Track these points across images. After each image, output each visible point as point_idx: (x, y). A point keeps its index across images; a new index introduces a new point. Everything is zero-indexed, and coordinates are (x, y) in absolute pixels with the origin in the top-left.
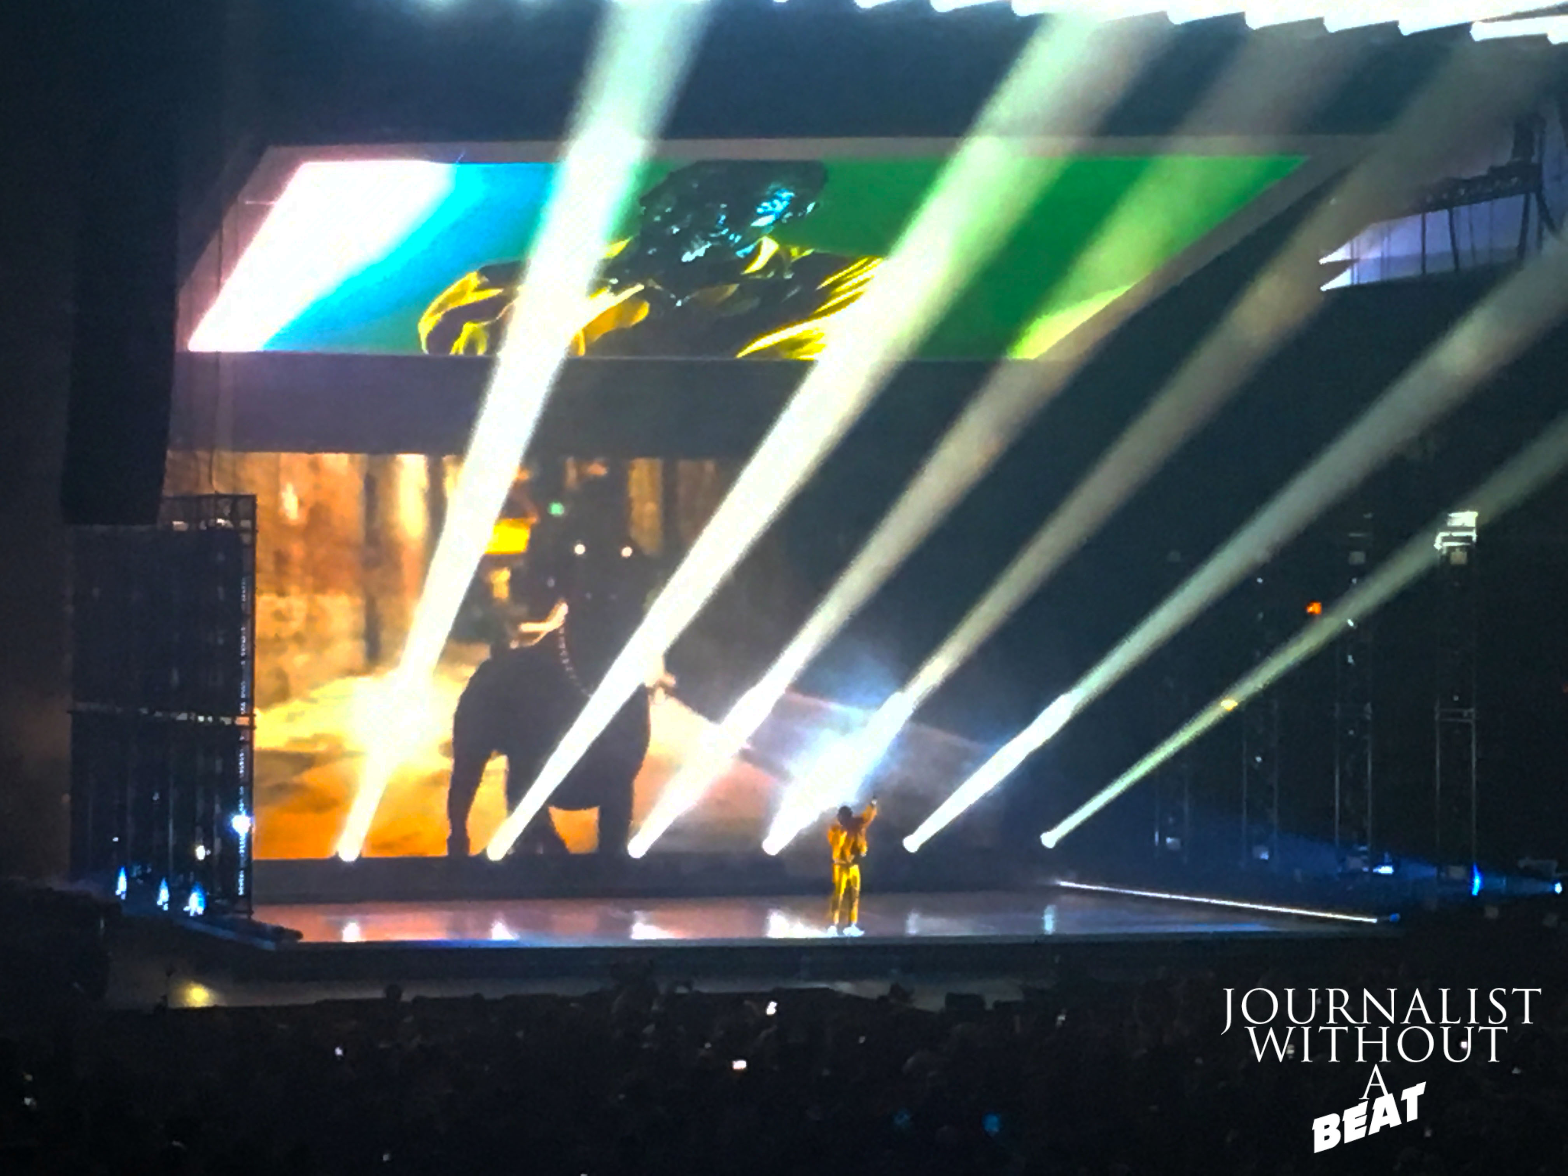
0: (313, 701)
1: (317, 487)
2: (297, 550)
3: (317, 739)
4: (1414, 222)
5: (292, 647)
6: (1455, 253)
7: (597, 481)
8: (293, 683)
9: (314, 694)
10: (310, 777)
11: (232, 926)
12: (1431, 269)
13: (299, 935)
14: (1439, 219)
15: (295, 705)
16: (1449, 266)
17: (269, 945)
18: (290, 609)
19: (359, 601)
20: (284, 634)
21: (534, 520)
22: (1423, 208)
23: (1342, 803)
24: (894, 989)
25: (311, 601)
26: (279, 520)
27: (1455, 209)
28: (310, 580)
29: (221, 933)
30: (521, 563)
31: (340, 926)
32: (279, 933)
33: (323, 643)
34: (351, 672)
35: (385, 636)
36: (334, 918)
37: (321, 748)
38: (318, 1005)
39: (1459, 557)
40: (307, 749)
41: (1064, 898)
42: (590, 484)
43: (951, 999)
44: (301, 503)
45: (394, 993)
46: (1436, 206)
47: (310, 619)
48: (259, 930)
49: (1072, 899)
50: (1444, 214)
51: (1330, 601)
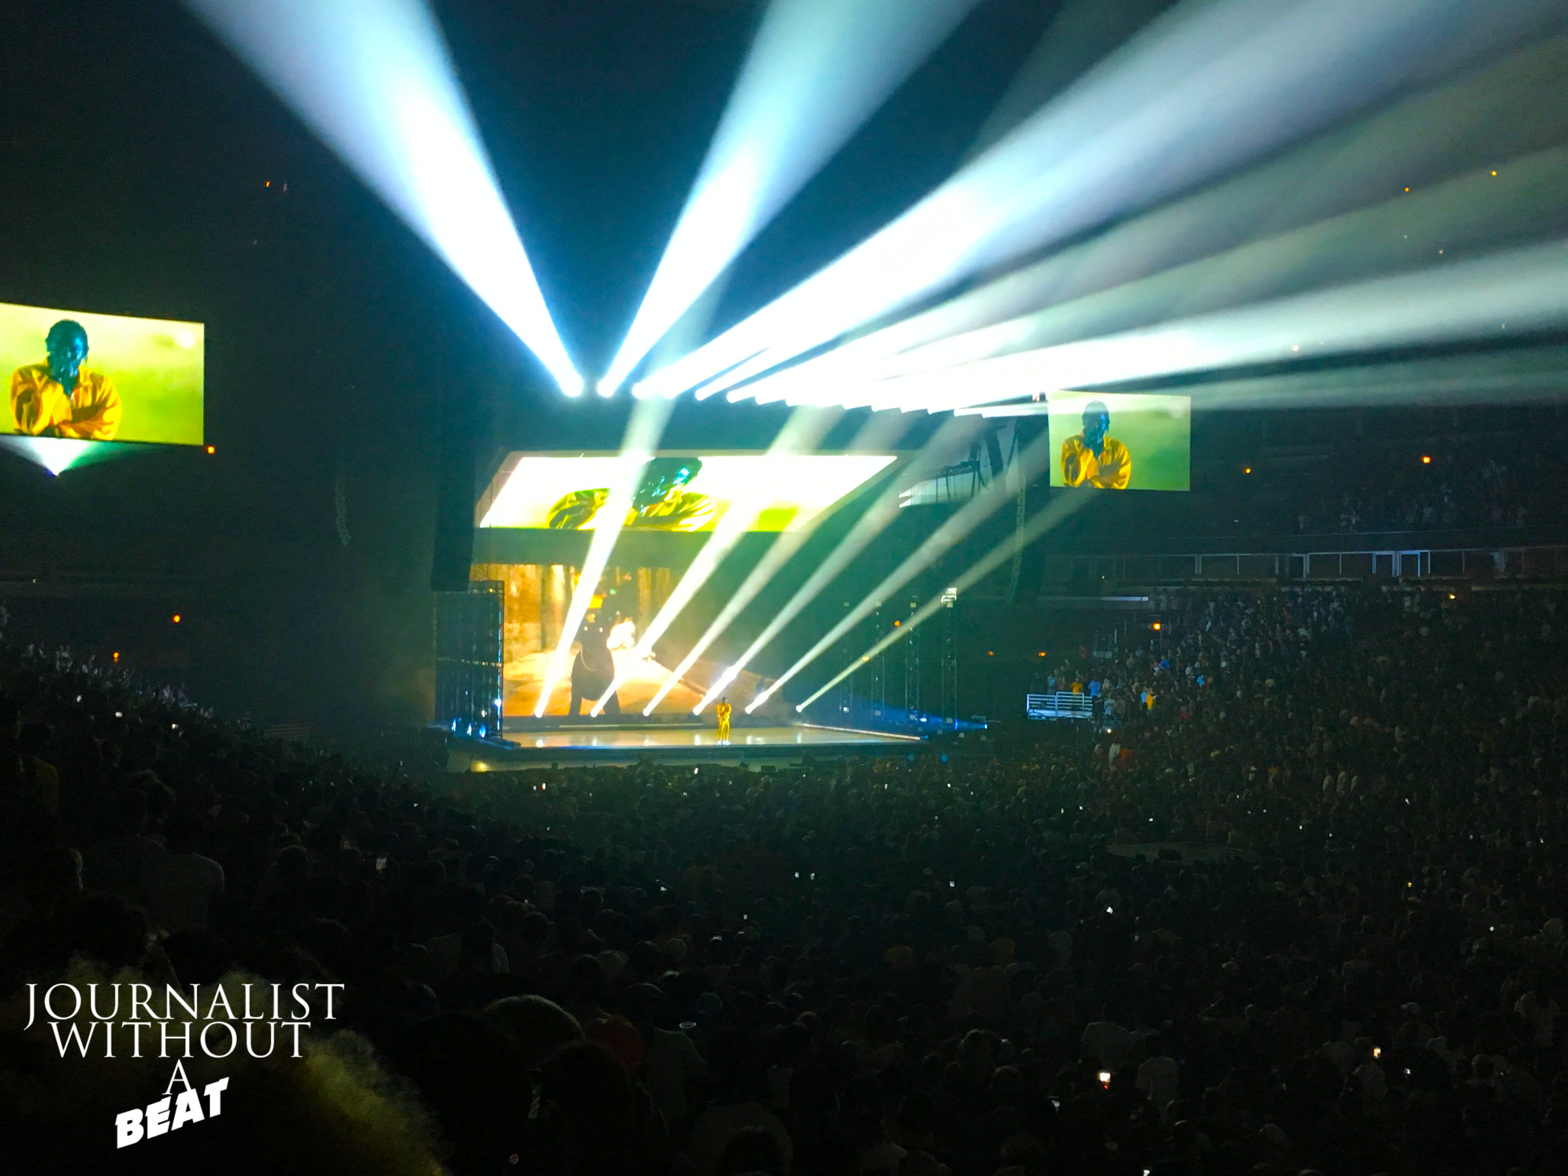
0: (522, 662)
1: (523, 583)
2: (516, 607)
3: (523, 675)
4: (933, 483)
5: (514, 642)
6: (949, 495)
7: (627, 581)
8: (514, 655)
9: (522, 659)
10: (520, 689)
11: (496, 741)
12: (940, 499)
13: (519, 744)
14: (942, 481)
15: (515, 663)
16: (946, 498)
17: (509, 748)
18: (513, 628)
19: (539, 625)
20: (511, 637)
21: (605, 596)
22: (937, 478)
23: (908, 695)
24: (742, 764)
25: (521, 625)
26: (510, 597)
27: (948, 477)
28: (520, 618)
29: (492, 743)
30: (600, 612)
31: (535, 741)
32: (512, 744)
33: (525, 641)
34: (536, 652)
35: (548, 639)
36: (533, 738)
37: (525, 679)
38: (527, 770)
39: (950, 605)
40: (520, 679)
41: (805, 730)
42: (626, 584)
43: (763, 768)
44: (518, 589)
45: (555, 765)
46: (942, 476)
47: (521, 632)
48: (505, 743)
49: (808, 730)
50: (944, 479)
51: (903, 620)
